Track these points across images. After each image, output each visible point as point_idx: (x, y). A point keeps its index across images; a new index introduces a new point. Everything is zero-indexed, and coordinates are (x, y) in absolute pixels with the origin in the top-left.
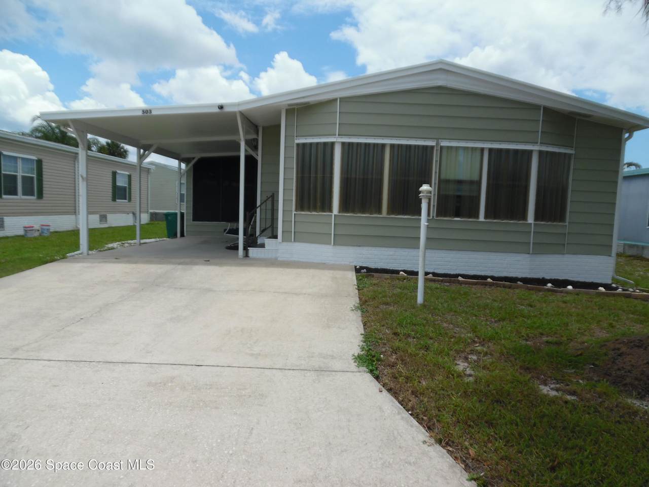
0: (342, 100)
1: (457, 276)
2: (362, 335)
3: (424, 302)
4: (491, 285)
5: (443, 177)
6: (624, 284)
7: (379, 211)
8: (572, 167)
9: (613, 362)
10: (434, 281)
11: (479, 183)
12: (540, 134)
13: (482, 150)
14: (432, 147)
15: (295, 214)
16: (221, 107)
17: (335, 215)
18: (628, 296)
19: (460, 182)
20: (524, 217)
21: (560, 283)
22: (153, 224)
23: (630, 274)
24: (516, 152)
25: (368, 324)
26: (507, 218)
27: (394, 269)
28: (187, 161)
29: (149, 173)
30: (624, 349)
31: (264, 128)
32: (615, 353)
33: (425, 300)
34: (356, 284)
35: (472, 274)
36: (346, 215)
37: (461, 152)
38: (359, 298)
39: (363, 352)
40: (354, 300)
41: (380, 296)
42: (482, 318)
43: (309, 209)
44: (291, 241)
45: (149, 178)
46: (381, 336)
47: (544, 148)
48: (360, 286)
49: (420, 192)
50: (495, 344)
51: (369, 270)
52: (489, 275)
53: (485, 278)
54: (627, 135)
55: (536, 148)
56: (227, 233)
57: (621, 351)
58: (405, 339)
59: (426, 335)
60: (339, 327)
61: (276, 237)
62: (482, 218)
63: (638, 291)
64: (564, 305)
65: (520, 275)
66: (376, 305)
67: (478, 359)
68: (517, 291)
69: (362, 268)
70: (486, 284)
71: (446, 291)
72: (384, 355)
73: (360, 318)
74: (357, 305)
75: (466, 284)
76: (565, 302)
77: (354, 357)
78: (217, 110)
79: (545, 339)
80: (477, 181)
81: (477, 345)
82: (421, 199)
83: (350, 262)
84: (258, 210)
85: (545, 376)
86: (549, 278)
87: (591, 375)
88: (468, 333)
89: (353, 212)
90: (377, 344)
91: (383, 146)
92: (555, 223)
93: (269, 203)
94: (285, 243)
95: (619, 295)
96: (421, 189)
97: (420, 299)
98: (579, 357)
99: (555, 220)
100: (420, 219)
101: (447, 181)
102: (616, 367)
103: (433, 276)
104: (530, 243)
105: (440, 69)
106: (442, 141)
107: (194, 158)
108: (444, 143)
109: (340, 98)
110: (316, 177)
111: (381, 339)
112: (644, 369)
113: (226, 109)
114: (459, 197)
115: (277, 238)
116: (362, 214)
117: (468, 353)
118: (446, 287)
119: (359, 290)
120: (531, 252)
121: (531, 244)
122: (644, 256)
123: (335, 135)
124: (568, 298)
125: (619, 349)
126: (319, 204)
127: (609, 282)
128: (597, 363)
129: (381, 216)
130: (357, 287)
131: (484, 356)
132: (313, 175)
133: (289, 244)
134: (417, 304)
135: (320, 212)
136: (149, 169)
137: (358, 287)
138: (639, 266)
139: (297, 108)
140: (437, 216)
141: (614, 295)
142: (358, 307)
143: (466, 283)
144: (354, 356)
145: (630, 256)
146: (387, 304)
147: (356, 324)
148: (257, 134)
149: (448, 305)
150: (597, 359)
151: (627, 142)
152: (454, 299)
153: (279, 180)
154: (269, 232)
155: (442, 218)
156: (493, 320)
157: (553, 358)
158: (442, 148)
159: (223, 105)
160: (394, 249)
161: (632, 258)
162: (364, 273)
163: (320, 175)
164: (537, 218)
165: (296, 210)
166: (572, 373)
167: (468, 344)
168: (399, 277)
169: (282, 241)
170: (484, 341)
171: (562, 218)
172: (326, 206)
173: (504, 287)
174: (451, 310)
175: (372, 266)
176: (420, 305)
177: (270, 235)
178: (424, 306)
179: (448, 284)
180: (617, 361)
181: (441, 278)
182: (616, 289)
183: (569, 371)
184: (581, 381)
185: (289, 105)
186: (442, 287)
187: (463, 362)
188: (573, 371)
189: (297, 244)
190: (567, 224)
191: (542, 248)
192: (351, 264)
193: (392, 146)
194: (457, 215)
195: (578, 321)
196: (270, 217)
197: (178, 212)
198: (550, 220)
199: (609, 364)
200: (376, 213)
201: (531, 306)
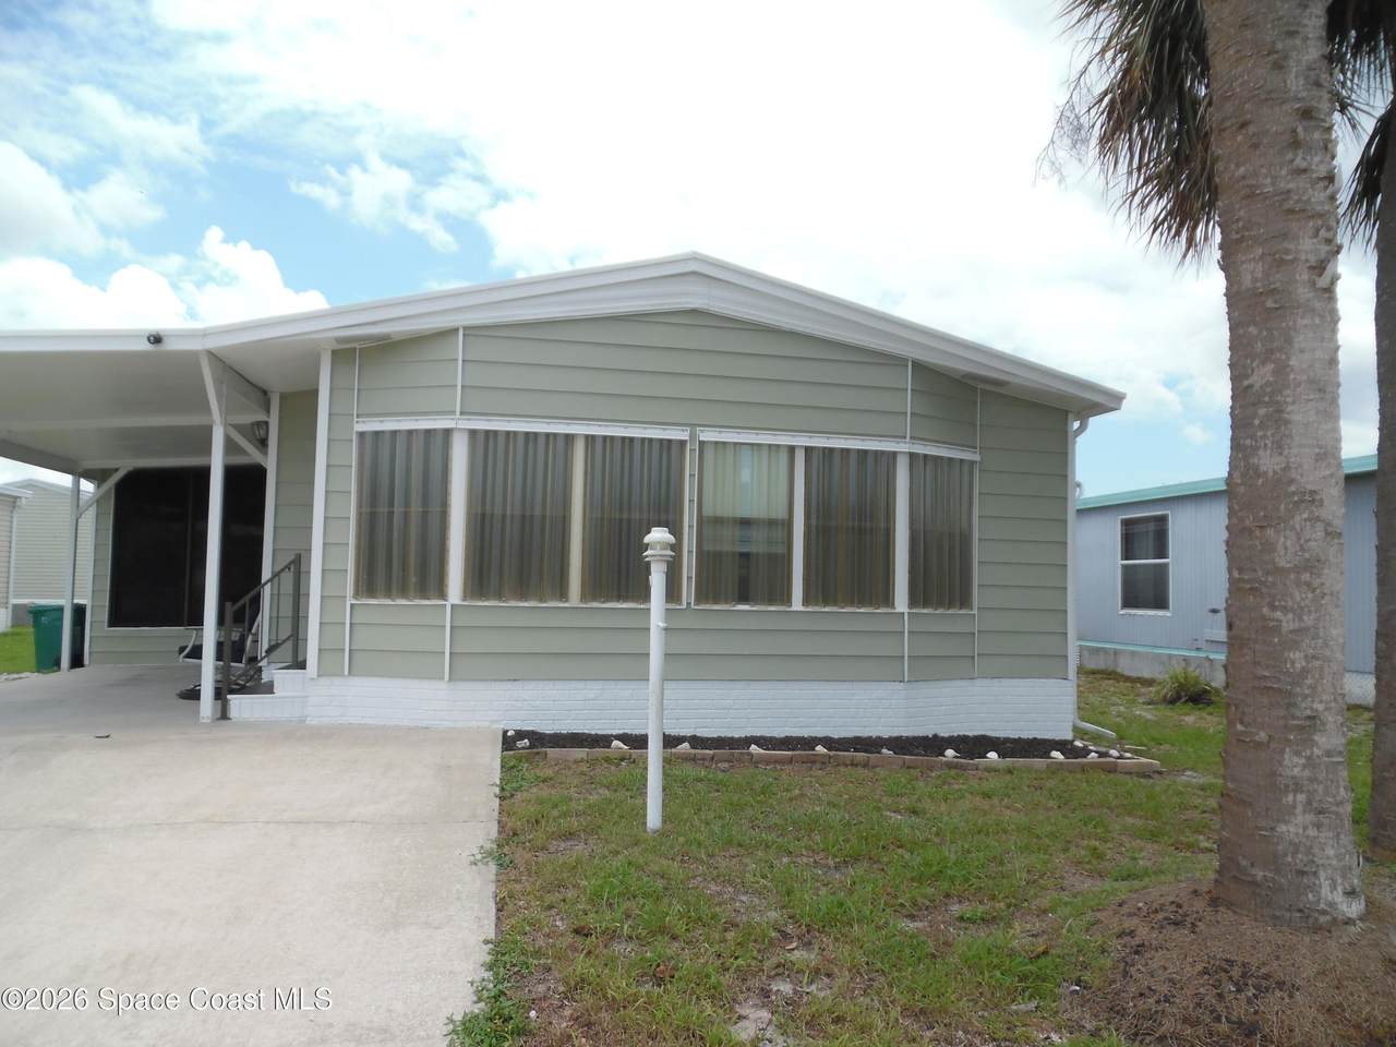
0: (471, 331)
1: (747, 741)
2: (486, 942)
3: (664, 822)
4: (824, 762)
5: (708, 511)
6: (1096, 738)
7: (563, 594)
8: (976, 491)
9: (1125, 973)
10: (693, 759)
11: (788, 524)
12: (909, 419)
13: (792, 449)
14: (682, 443)
15: (352, 605)
16: (157, 339)
17: (452, 606)
18: (1111, 769)
19: (746, 523)
20: (888, 600)
21: (973, 746)
22: (18, 634)
23: (1103, 713)
24: (863, 454)
25: (510, 907)
26: (852, 604)
27: (599, 732)
28: (97, 476)
29: (14, 507)
30: (1143, 933)
31: (283, 397)
32: (1125, 946)
33: (666, 819)
34: (498, 782)
35: (782, 736)
36: (481, 604)
37: (746, 454)
38: (499, 822)
39: (482, 1005)
40: (484, 832)
41: (555, 813)
42: (805, 860)
43: (388, 594)
44: (342, 675)
45: (15, 519)
46: (541, 942)
47: (920, 449)
48: (507, 787)
49: (646, 547)
50: (837, 939)
51: (538, 740)
52: (820, 735)
53: (809, 743)
54: (1076, 425)
55: (903, 447)
56: (187, 656)
57: (1137, 941)
58: (606, 946)
59: (663, 930)
60: (426, 923)
61: (302, 665)
62: (797, 604)
63: (1128, 755)
64: (986, 805)
65: (886, 733)
66: (539, 843)
67: (795, 990)
68: (882, 772)
69: (520, 735)
70: (813, 761)
71: (719, 786)
72: (540, 1011)
73: (492, 888)
74: (488, 846)
75: (768, 763)
76: (987, 796)
77: (451, 1027)
78: (145, 346)
79: (956, 909)
80: (783, 520)
81: (794, 945)
82: (648, 563)
83: (492, 722)
84: (267, 592)
85: (966, 1032)
86: (946, 735)
87: (1076, 1014)
88: (769, 907)
89: (499, 596)
90: (526, 971)
91: (569, 439)
92: (950, 612)
93: (287, 579)
94: (325, 681)
95: (1093, 766)
96: (647, 539)
97: (654, 818)
98: (1043, 961)
99: (950, 605)
100: (649, 609)
101: (718, 521)
102: (1133, 989)
103: (693, 747)
104: (903, 657)
105: (694, 273)
106: (702, 431)
107: (117, 470)
108: (708, 436)
109: (465, 328)
110: (406, 515)
111: (538, 953)
112: (1202, 990)
113: (170, 345)
114: (745, 556)
115: (305, 669)
116: (520, 600)
117: (769, 977)
118: (720, 776)
119: (502, 798)
120: (906, 679)
121: (906, 658)
122: (1119, 670)
123: (454, 412)
124: (993, 783)
125: (1132, 933)
126: (413, 579)
127: (1069, 736)
128: (1087, 977)
129: (566, 605)
130: (497, 790)
131: (811, 983)
132: (398, 509)
133: (337, 681)
134: (645, 831)
135: (415, 598)
136: (16, 498)
137: (503, 789)
138: (1115, 692)
139: (360, 349)
140: (698, 600)
141: (1083, 769)
142: (490, 854)
143: (767, 761)
144: (451, 1020)
145: (1093, 672)
146: (569, 835)
147: (476, 906)
148: (268, 411)
149: (723, 826)
150: (1085, 966)
151: (1078, 439)
152: (736, 808)
153: (311, 522)
154: (286, 651)
155: (708, 607)
156: (831, 862)
157: (982, 973)
158: (702, 443)
159: (161, 334)
160: (598, 685)
161: (1099, 676)
162: (523, 748)
163: (415, 508)
164: (913, 602)
165: (357, 594)
166: (1028, 1012)
167: (771, 943)
168: (611, 756)
169: (318, 676)
170: (808, 932)
171: (965, 602)
172: (430, 581)
173: (852, 765)
174: (729, 842)
175: (547, 728)
176: (655, 832)
177: (289, 659)
178: (662, 834)
179: (726, 765)
180: (1133, 970)
181: (711, 752)
182: (1085, 752)
183: (1022, 1007)
184: (1055, 1037)
185: (338, 340)
186: (711, 776)
187: (755, 1006)
188: (1032, 1005)
189: (356, 681)
190: (975, 612)
191: (928, 667)
192: (495, 726)
193: (590, 439)
194: (744, 598)
195: (1026, 849)
196: (290, 614)
197: (65, 602)
198: (940, 604)
199: (1114, 981)
200: (554, 597)
201: (915, 812)
